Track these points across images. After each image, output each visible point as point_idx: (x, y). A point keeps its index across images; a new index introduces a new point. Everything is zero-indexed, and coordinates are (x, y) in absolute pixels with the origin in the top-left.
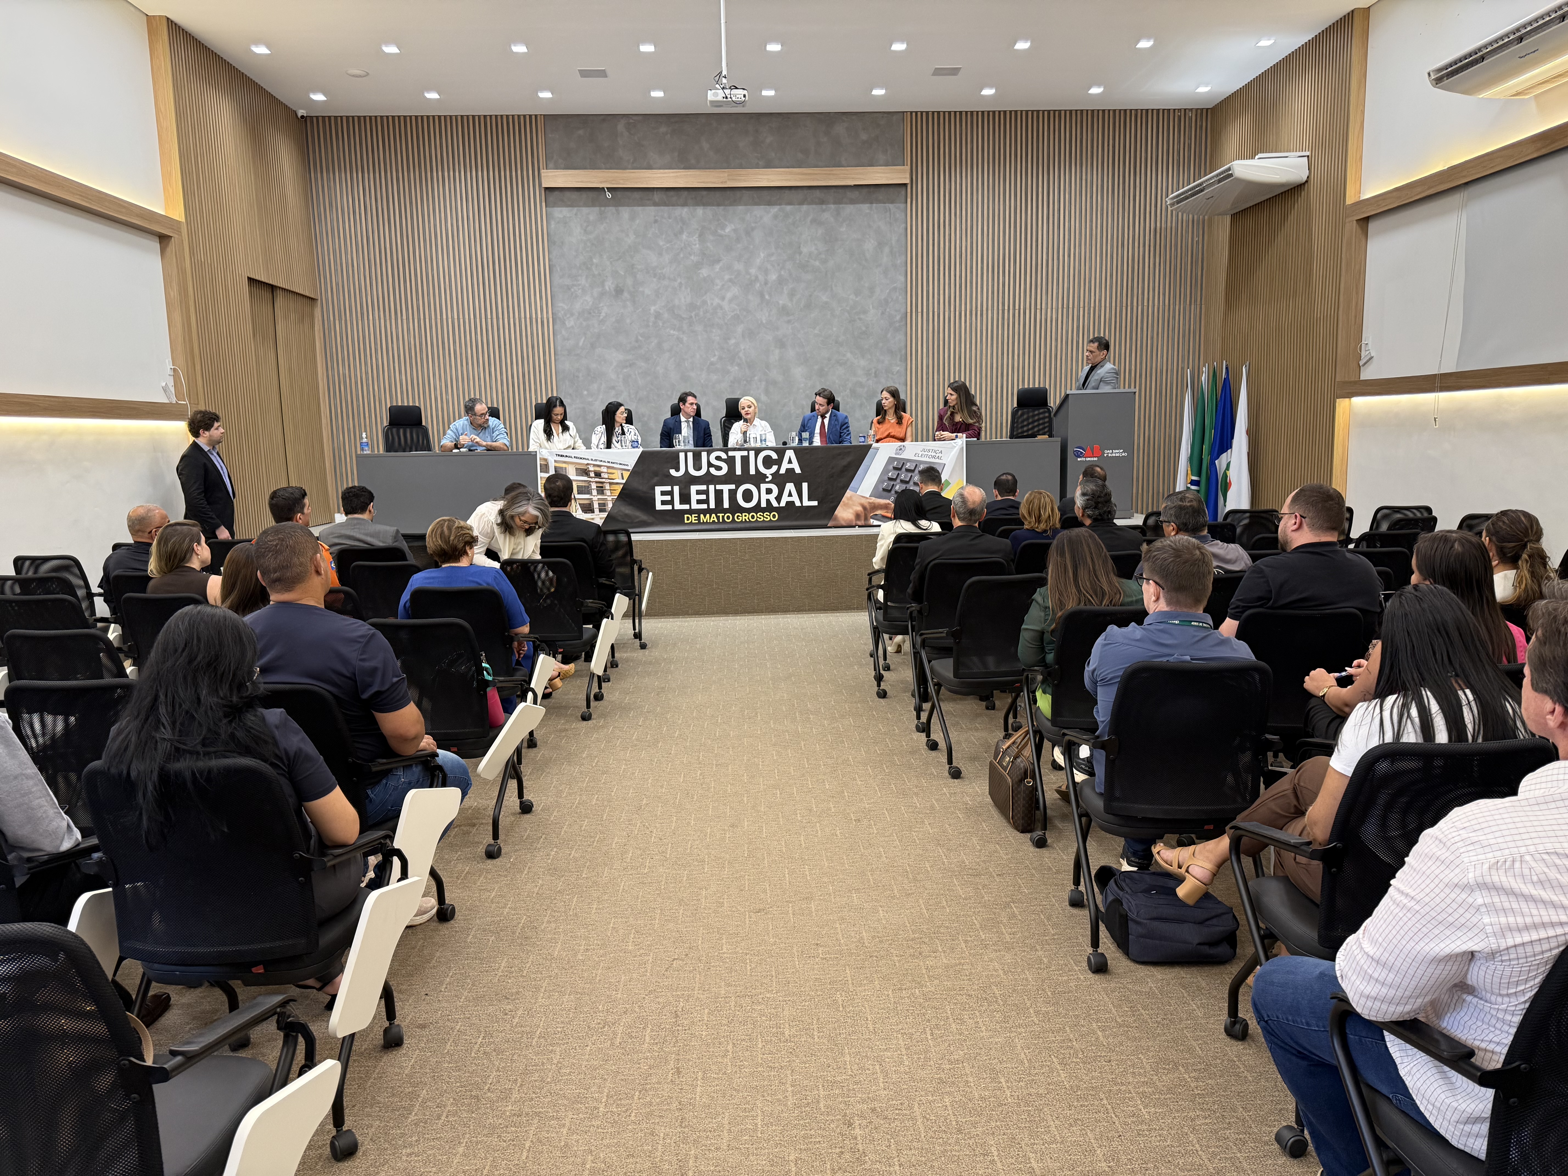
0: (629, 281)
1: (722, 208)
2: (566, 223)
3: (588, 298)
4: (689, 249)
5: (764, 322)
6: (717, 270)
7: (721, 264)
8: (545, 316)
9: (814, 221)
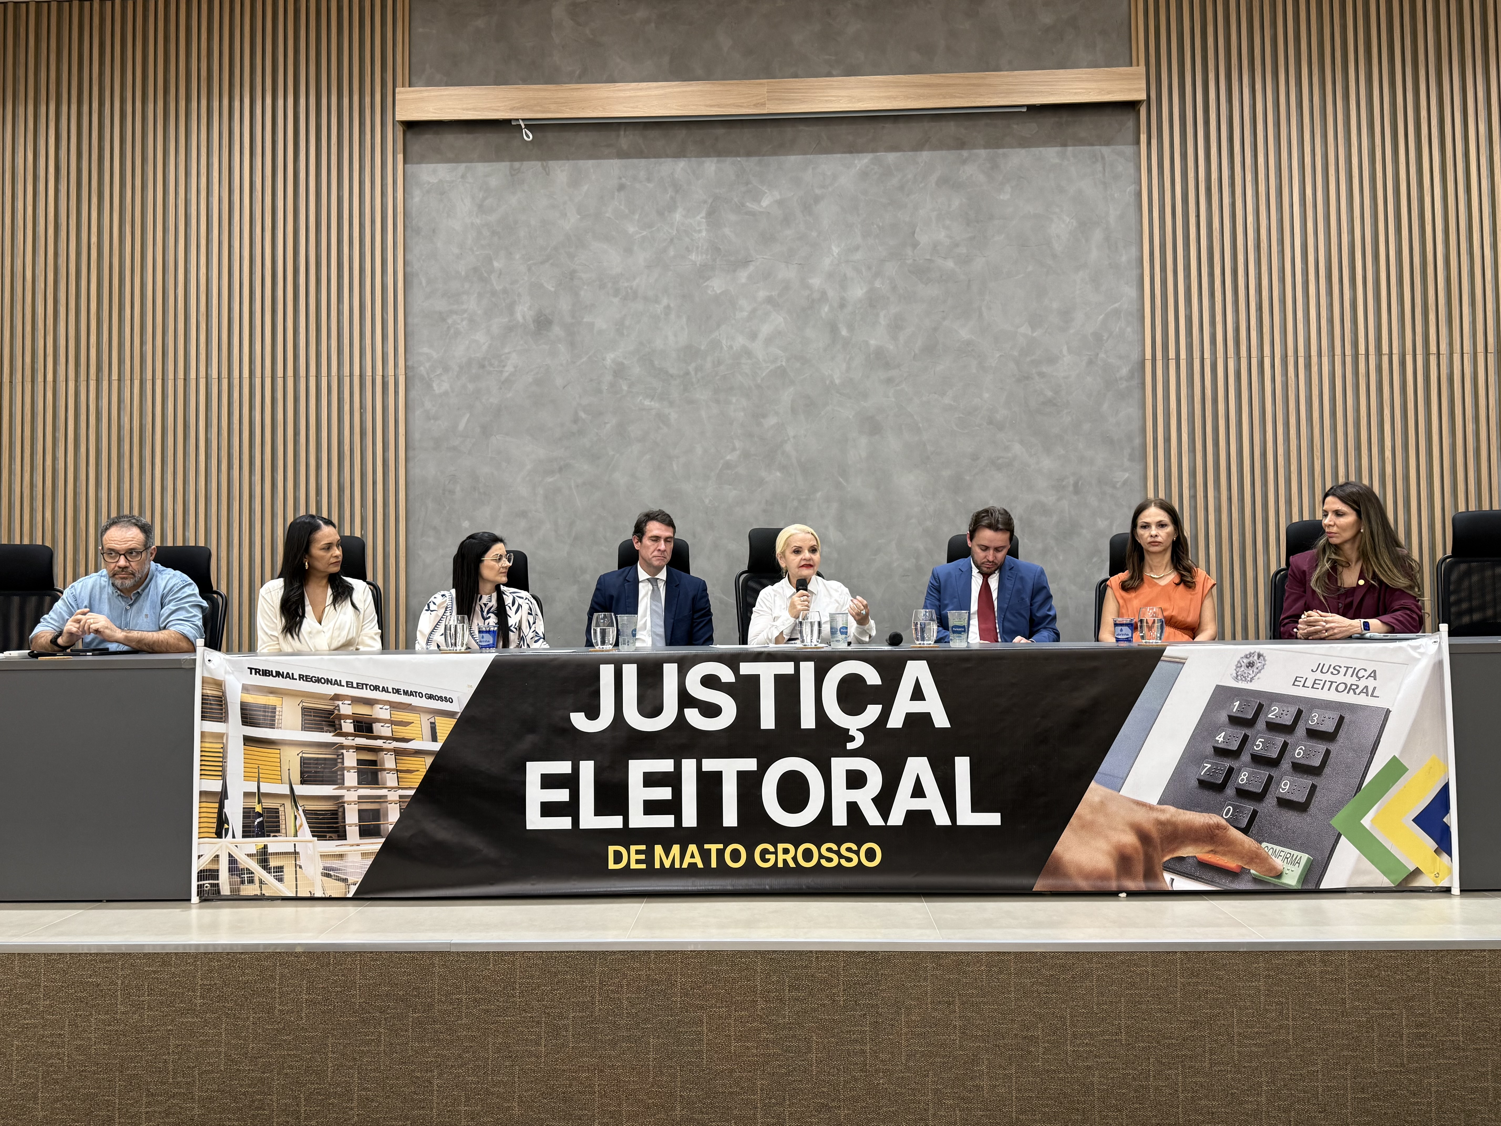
0: (565, 304)
1: (755, 159)
2: (442, 193)
3: (480, 337)
4: (687, 239)
5: (837, 381)
6: (744, 280)
7: (751, 268)
8: (391, 372)
9: (943, 181)
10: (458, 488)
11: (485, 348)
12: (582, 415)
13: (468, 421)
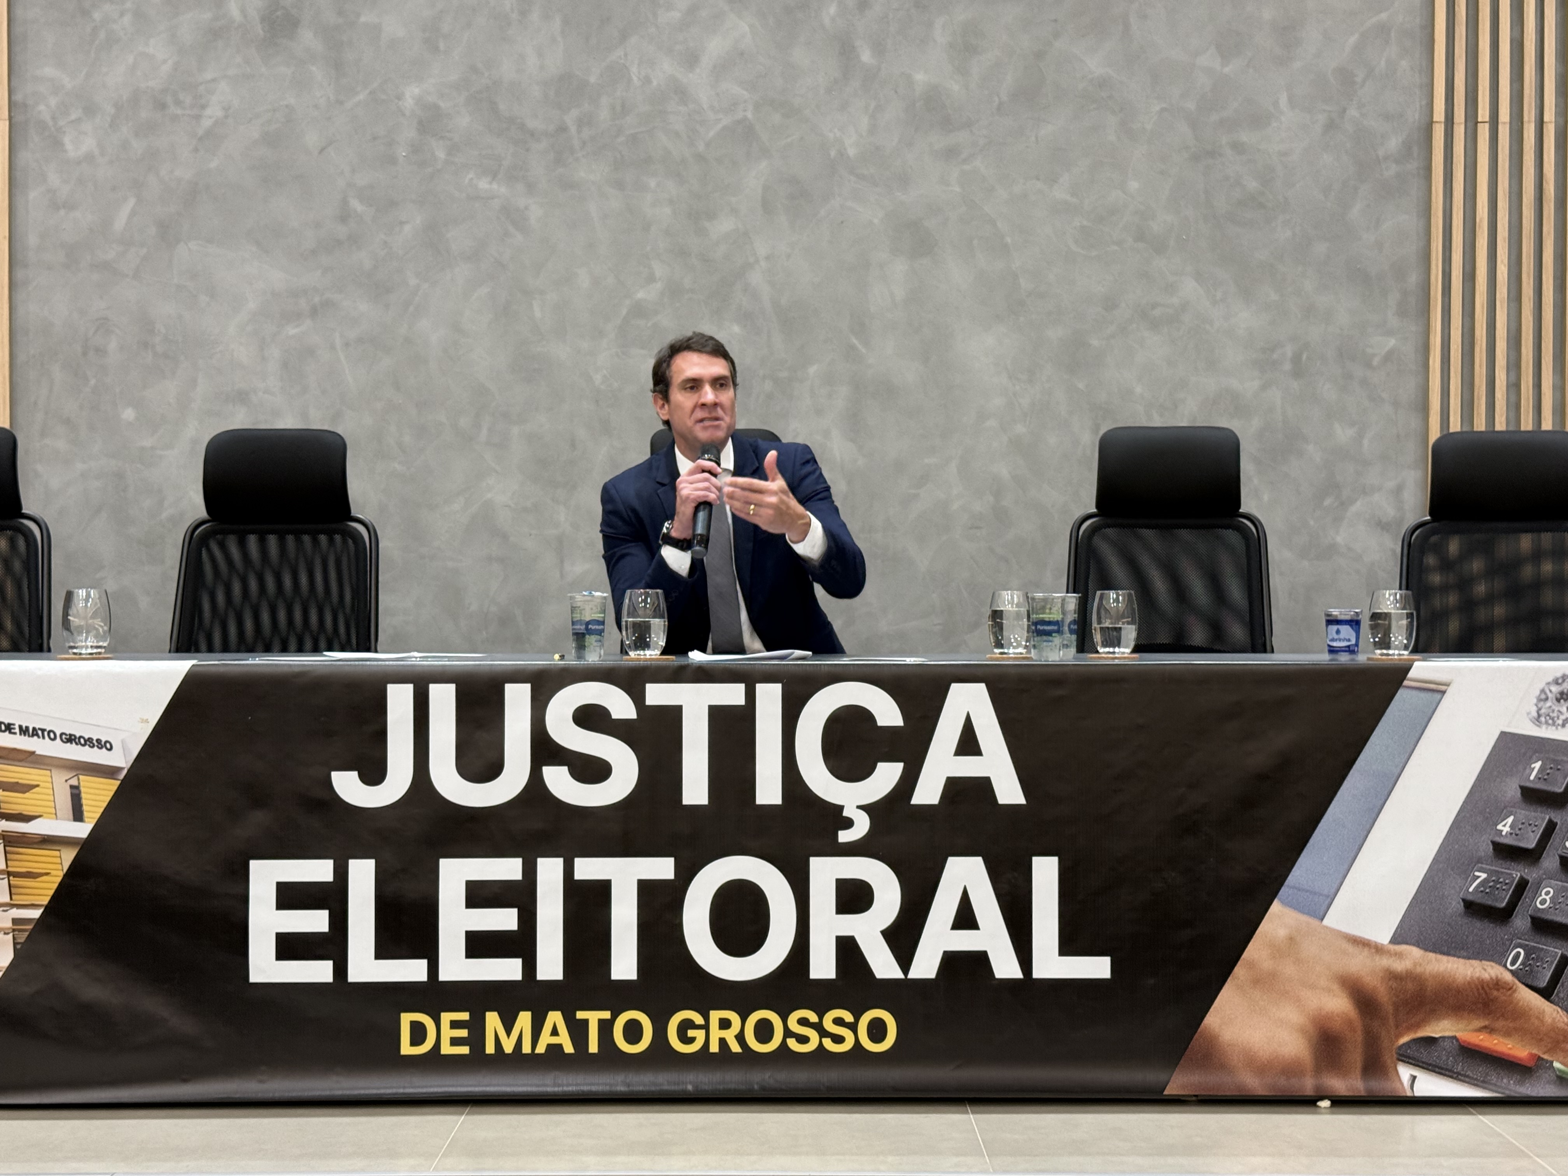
3: (157, 48)
10: (113, 345)
11: (166, 68)
12: (356, 205)
13: (133, 213)
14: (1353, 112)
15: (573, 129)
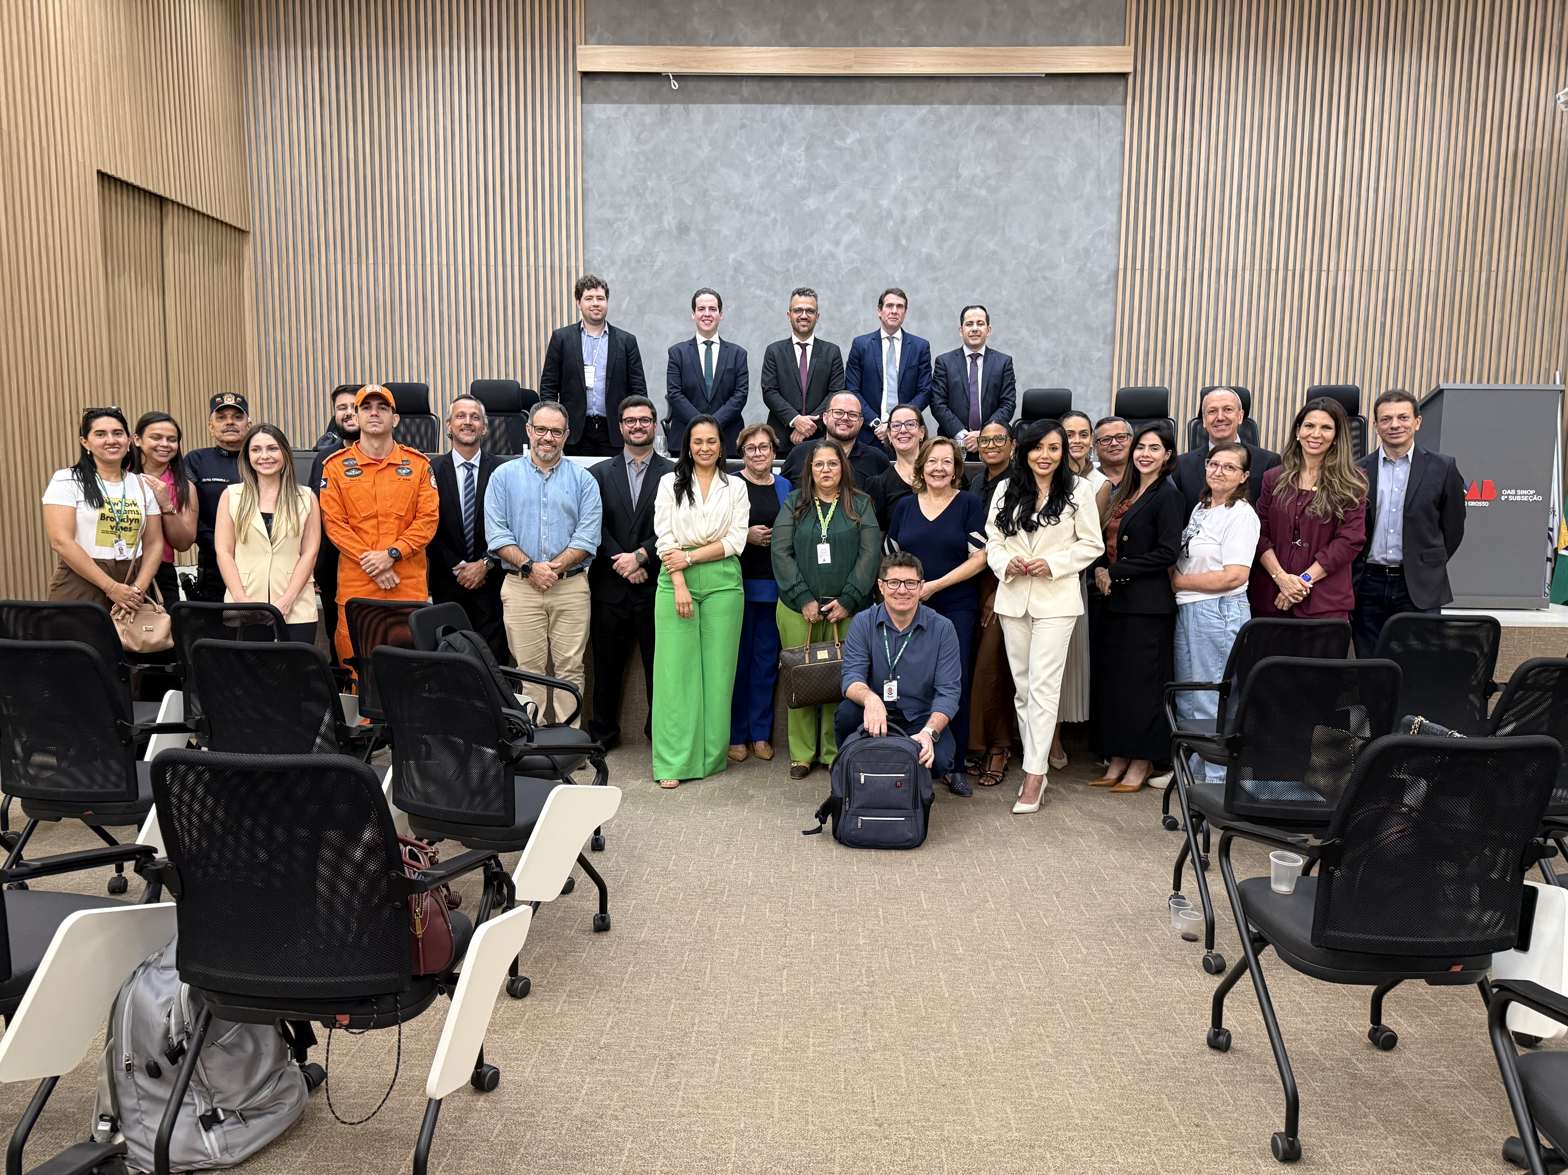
0: (699, 215)
1: (843, 107)
2: (610, 127)
3: (637, 239)
4: (790, 167)
6: (831, 200)
7: (837, 191)
8: (573, 264)
9: (981, 129)
11: (641, 247)
13: (629, 303)
14: (1089, 265)
15: (792, 271)
